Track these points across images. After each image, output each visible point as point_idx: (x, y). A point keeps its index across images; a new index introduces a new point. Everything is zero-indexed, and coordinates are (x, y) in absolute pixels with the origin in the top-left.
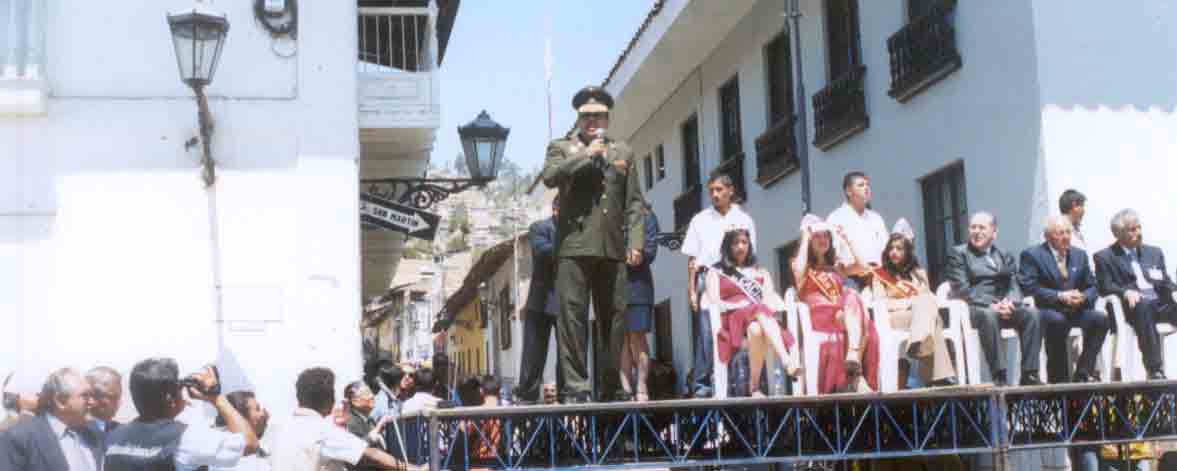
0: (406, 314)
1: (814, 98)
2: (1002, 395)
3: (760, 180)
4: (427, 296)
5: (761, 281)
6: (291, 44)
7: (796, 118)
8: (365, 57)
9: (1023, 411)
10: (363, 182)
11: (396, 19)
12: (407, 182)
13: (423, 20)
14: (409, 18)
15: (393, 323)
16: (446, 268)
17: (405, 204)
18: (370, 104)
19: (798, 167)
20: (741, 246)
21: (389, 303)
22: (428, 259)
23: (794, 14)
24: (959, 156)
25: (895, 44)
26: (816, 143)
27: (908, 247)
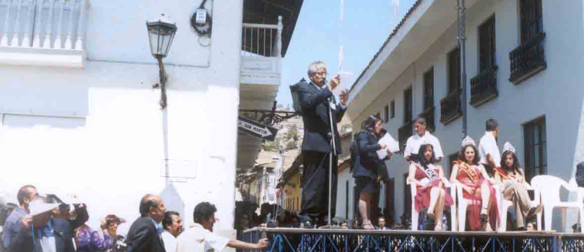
0: (264, 178)
1: (471, 80)
2: (560, 237)
3: (442, 121)
4: (274, 170)
5: (437, 171)
6: (208, 39)
7: (461, 90)
8: (245, 49)
9: (570, 246)
10: (240, 110)
11: (262, 30)
12: (262, 112)
13: (275, 31)
14: (268, 30)
15: (257, 183)
16: (285, 156)
17: (262, 123)
18: (247, 72)
19: (461, 115)
20: (428, 152)
21: (256, 173)
22: (276, 151)
23: (463, 38)
24: (543, 113)
25: (513, 55)
26: (471, 103)
27: (514, 157)
